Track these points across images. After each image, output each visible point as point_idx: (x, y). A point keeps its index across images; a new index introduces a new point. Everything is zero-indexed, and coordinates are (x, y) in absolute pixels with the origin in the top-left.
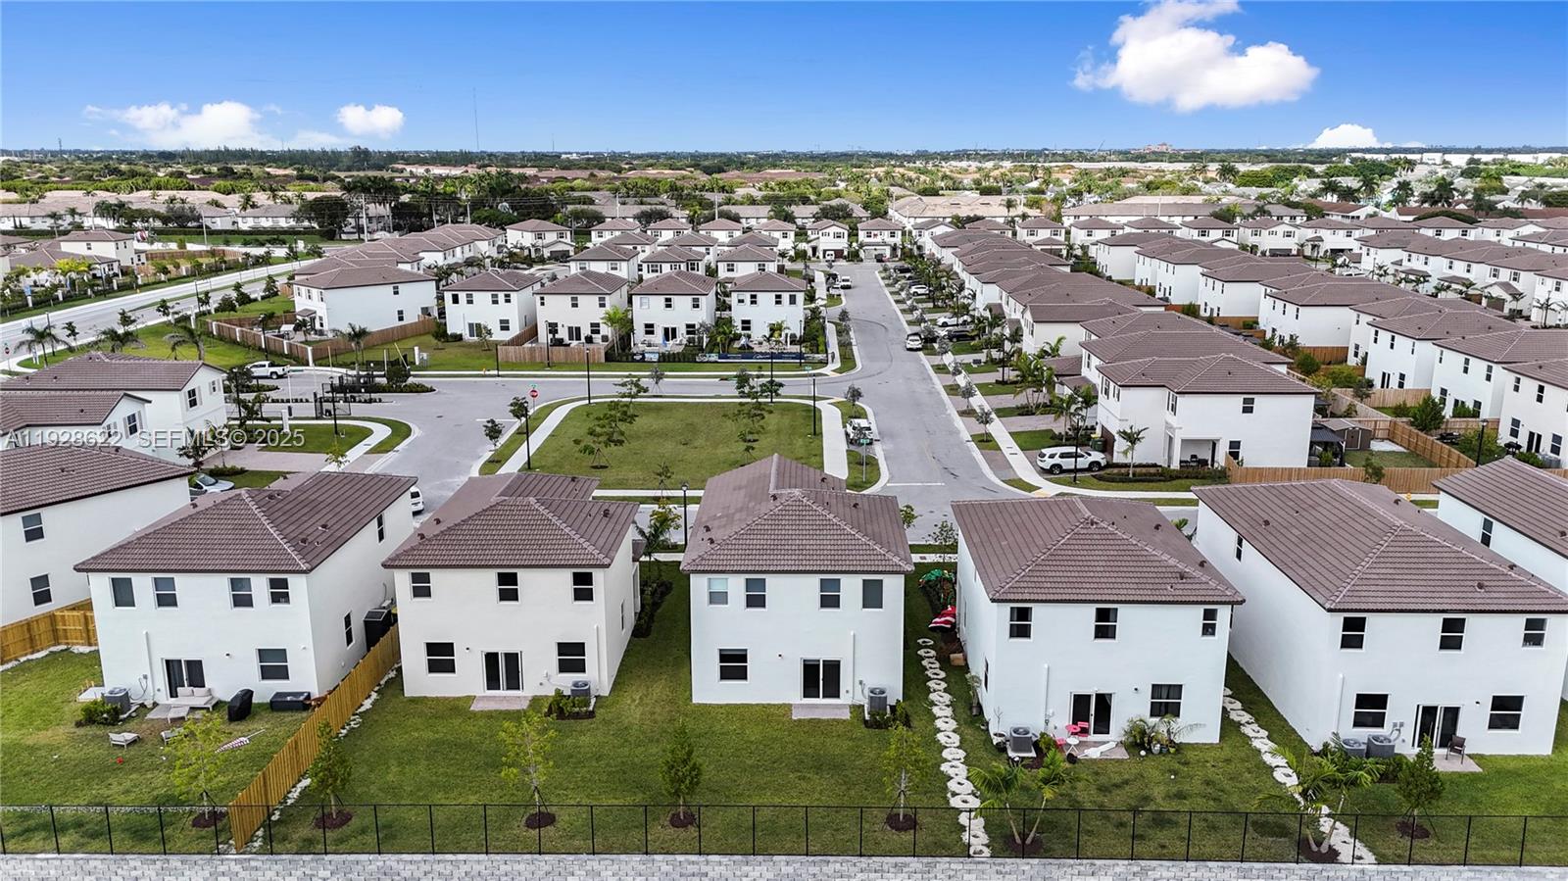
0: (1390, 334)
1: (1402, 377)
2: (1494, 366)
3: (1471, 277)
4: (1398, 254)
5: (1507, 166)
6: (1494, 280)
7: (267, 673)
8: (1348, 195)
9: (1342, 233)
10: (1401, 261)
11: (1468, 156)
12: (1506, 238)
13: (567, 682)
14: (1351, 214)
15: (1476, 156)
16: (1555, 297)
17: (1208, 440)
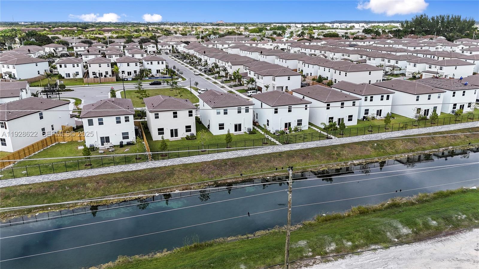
0: (308, 64)
1: (311, 73)
2: (330, 69)
3: (316, 53)
4: (299, 49)
5: (312, 27)
6: (321, 54)
7: (124, 138)
8: (280, 35)
9: (283, 44)
10: (300, 50)
11: (301, 25)
12: (319, 44)
13: (189, 134)
14: (282, 40)
15: (303, 25)
16: (334, 57)
17: (281, 87)
